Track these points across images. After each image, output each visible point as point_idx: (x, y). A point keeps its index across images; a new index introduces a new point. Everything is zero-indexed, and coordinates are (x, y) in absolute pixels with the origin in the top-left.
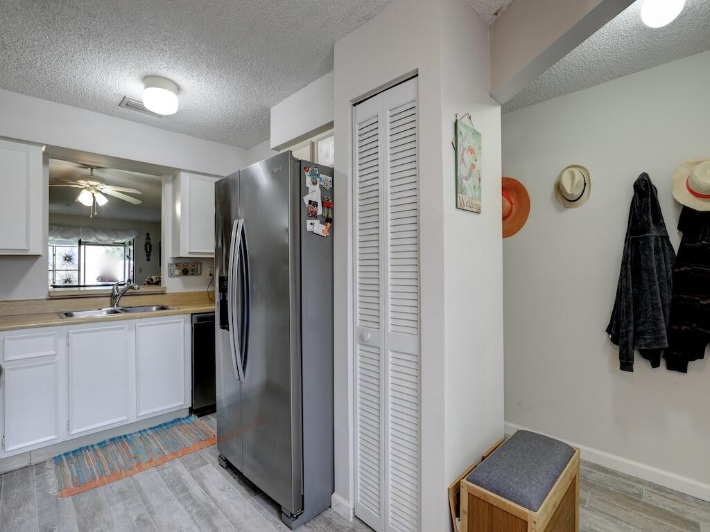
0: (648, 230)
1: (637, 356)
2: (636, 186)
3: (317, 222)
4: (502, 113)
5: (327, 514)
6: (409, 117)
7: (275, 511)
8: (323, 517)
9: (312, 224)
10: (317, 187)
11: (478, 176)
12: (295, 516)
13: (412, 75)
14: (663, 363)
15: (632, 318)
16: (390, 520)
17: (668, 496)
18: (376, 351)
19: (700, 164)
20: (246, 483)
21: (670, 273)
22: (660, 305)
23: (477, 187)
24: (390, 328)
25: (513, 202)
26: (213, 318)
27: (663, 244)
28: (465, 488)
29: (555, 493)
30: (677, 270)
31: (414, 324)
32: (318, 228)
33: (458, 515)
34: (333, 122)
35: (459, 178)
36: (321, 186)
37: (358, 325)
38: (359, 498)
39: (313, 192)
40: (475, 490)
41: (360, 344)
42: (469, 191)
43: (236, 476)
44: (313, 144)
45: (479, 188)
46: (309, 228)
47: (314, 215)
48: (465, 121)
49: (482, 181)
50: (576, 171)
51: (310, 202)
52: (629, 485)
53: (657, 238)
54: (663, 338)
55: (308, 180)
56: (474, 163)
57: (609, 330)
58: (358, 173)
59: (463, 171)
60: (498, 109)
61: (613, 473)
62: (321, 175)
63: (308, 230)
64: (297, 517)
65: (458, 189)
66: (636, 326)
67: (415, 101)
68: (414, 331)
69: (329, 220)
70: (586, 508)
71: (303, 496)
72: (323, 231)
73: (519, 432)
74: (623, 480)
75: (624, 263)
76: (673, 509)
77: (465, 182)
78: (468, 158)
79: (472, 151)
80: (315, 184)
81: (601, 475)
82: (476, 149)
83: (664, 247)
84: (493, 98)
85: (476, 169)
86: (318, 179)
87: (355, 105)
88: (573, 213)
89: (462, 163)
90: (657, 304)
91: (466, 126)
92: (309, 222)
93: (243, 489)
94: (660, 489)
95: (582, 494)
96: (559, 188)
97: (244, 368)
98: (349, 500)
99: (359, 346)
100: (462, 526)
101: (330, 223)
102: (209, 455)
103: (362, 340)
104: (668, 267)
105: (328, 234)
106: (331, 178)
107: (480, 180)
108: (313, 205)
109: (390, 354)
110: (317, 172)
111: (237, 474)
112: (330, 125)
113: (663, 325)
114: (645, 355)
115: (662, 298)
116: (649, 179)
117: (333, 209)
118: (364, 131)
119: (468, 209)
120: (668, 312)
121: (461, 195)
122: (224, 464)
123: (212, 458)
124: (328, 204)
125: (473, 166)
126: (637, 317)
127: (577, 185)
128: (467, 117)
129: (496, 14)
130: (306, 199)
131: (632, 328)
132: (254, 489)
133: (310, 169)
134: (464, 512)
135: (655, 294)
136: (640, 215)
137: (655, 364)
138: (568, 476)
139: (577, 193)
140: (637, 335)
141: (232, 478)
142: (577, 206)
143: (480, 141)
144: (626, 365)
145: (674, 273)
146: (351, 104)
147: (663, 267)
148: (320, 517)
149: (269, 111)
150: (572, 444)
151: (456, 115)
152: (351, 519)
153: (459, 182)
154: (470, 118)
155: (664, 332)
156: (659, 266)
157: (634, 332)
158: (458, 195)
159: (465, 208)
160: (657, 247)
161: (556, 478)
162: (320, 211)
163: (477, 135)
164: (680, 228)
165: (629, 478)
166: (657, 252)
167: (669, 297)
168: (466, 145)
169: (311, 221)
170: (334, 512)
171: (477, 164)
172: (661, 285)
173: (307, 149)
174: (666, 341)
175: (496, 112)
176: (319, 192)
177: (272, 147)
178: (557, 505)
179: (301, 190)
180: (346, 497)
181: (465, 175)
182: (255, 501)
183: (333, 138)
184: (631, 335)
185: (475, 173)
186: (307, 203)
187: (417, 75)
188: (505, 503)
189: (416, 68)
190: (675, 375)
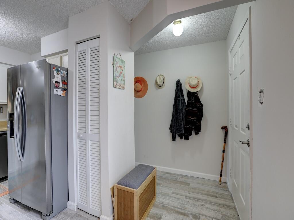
0: (179, 97)
1: (177, 136)
2: (176, 83)
3: (59, 90)
4: (135, 55)
5: (65, 211)
6: (96, 52)
7: (39, 216)
8: (63, 212)
9: (56, 91)
10: (60, 76)
11: (123, 76)
12: (48, 215)
13: (98, 37)
14: (183, 137)
15: (175, 124)
16: (91, 206)
17: (184, 177)
18: (84, 141)
19: (192, 78)
20: (25, 207)
21: (185, 110)
22: (182, 120)
23: (123, 80)
24: (90, 132)
25: (143, 85)
26: (6, 134)
27: (183, 101)
28: (116, 187)
29: (145, 182)
30: (186, 109)
31: (98, 130)
32: (60, 92)
33: (114, 197)
34: (68, 49)
35: (115, 76)
36: (61, 76)
37: (78, 132)
38: (79, 201)
39: (58, 77)
40: (119, 187)
41: (79, 139)
42: (119, 81)
43: (20, 206)
44: (61, 57)
45: (124, 80)
46: (55, 92)
47: (58, 87)
48: (118, 56)
49: (125, 78)
50: (161, 77)
51: (56, 82)
52: (174, 177)
53: (181, 99)
54: (182, 130)
55: (55, 73)
56: (122, 71)
57: (170, 129)
58: (78, 71)
59: (117, 74)
60: (133, 53)
61: (171, 174)
62: (61, 71)
63: (55, 93)
64: (49, 215)
65: (115, 80)
66: (176, 127)
67: (99, 46)
68: (98, 132)
69: (65, 90)
70: (161, 186)
71: (52, 206)
72: (62, 94)
73: (139, 165)
74: (173, 175)
75: (174, 107)
76: (185, 181)
77: (117, 78)
78: (119, 70)
79: (121, 67)
80: (58, 74)
81: (167, 175)
82: (123, 67)
83: (183, 102)
84: (131, 49)
85: (122, 74)
86: (60, 72)
87: (77, 44)
88: (160, 90)
89: (116, 71)
90: (181, 120)
91: (118, 58)
92: (55, 90)
93: (23, 210)
94: (182, 176)
95: (157, 181)
96: (156, 82)
97: (23, 155)
98: (75, 203)
99: (78, 140)
100: (115, 200)
101: (66, 91)
102: (4, 200)
103: (79, 138)
104: (184, 108)
105: (65, 95)
106: (67, 73)
107: (124, 78)
108: (58, 83)
109: (90, 142)
110: (59, 70)
111: (19, 204)
112: (66, 51)
113: (183, 126)
114: (179, 136)
115: (183, 118)
116: (180, 81)
117: (67, 85)
118: (80, 55)
119: (119, 88)
120: (184, 122)
121: (115, 83)
122: (13, 201)
123: (6, 200)
124: (65, 83)
125: (121, 73)
126: (176, 124)
127: (161, 81)
128: (119, 55)
129: (131, 20)
130: (54, 81)
131: (175, 127)
132: (28, 209)
133: (56, 68)
134: (116, 195)
135: (181, 117)
136: (177, 92)
137: (181, 138)
138: (152, 176)
139: (161, 84)
140: (177, 129)
141: (17, 207)
142: (162, 88)
143: (124, 64)
144: (174, 139)
145: (186, 110)
146: (75, 43)
147: (183, 108)
148: (62, 213)
149: (40, 39)
150: (154, 166)
151: (114, 54)
152: (76, 210)
153: (115, 78)
154: (120, 55)
155: (183, 128)
156: (182, 108)
157: (176, 129)
158: (114, 82)
159: (117, 87)
160: (181, 102)
161: (146, 177)
162: (61, 85)
163: (123, 61)
164: (188, 96)
165: (175, 174)
166: (181, 104)
167: (184, 117)
168: (118, 65)
169: (57, 90)
170: (69, 209)
171: (123, 72)
172: (182, 114)
173: (59, 59)
174: (183, 131)
175: (132, 54)
176: (60, 78)
177: (42, 55)
178: (146, 186)
179: (51, 76)
180: (74, 202)
181: (118, 76)
182: (29, 214)
183: (68, 56)
184: (175, 130)
185: (122, 75)
186: (54, 82)
187: (100, 37)
188: (128, 189)
189: (99, 34)
190: (186, 141)
